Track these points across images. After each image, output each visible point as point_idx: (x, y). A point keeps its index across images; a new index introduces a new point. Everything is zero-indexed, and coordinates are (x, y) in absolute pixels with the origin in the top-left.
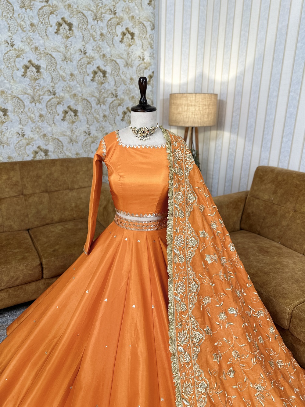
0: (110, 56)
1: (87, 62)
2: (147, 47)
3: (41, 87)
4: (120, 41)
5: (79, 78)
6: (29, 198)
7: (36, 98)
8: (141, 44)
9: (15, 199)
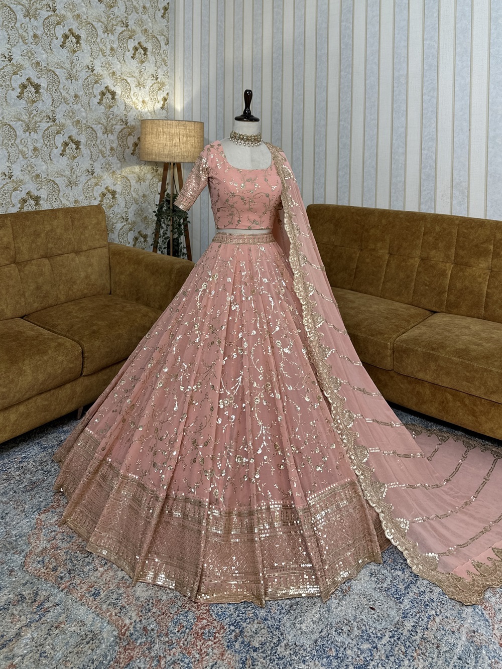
0: (120, 75)
1: (94, 81)
2: (160, 64)
3: (39, 112)
4: (132, 57)
5: (85, 100)
7: (32, 126)
8: (155, 61)
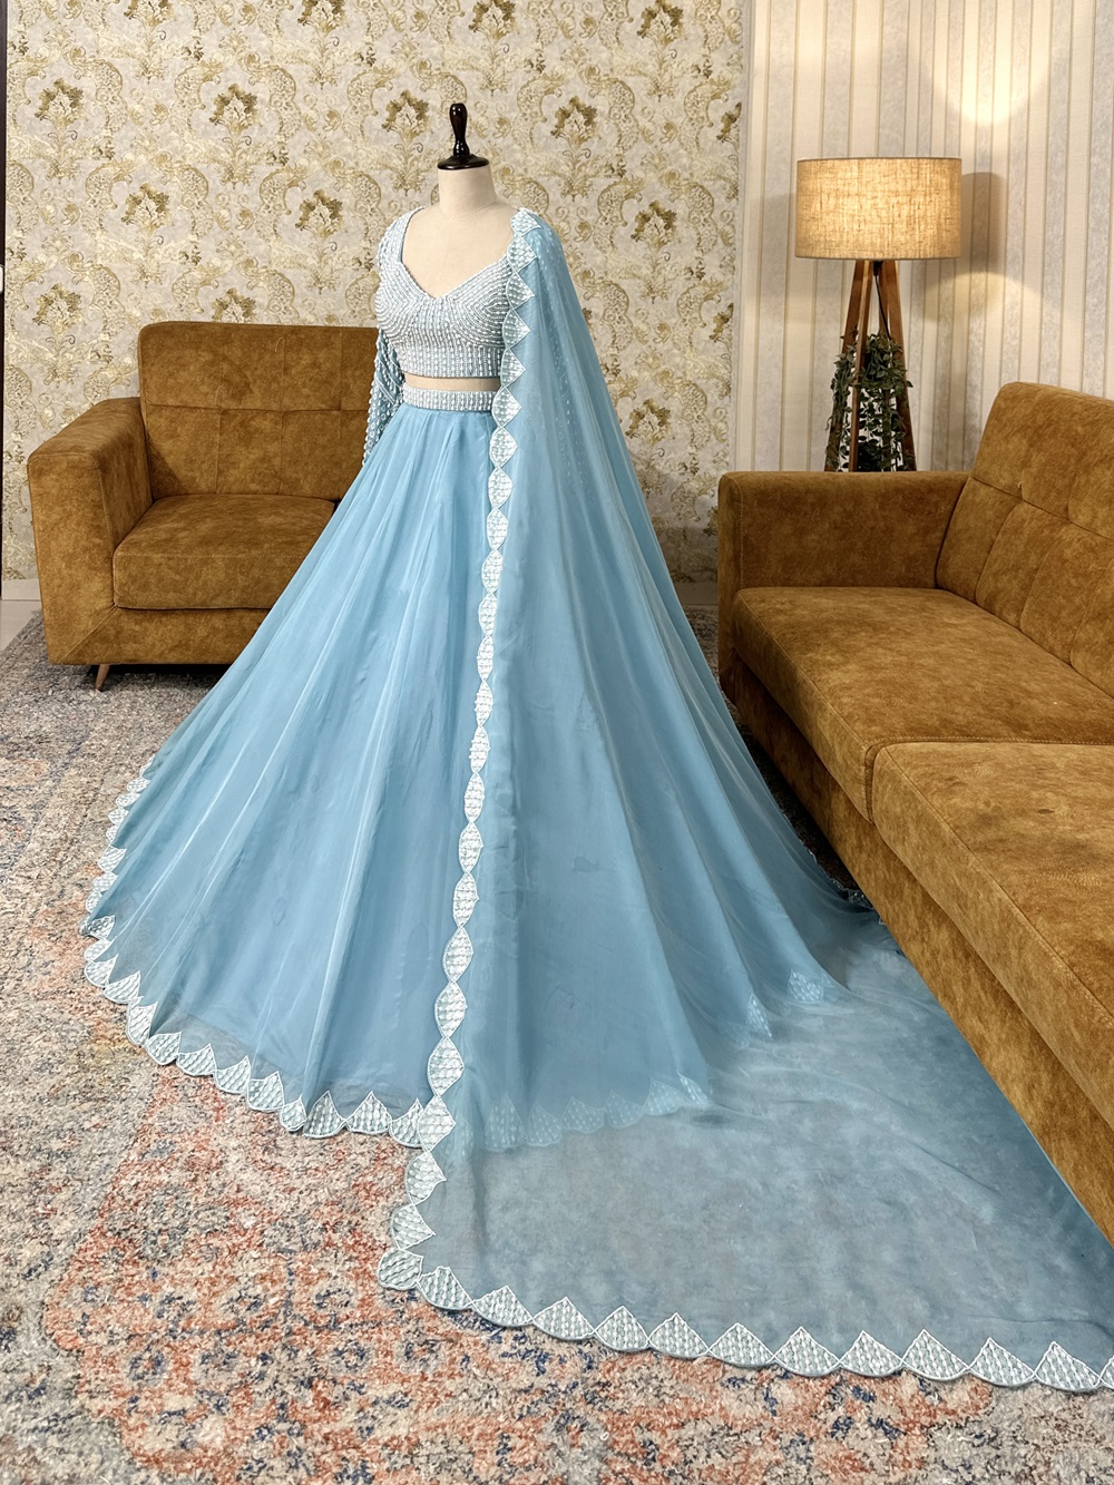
0: (608, 72)
1: (543, 90)
2: (720, 40)
3: (423, 153)
4: (639, 33)
5: (522, 128)
6: (351, 419)
7: (409, 179)
8: (702, 34)
9: (318, 417)
